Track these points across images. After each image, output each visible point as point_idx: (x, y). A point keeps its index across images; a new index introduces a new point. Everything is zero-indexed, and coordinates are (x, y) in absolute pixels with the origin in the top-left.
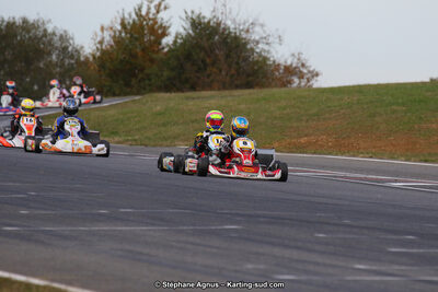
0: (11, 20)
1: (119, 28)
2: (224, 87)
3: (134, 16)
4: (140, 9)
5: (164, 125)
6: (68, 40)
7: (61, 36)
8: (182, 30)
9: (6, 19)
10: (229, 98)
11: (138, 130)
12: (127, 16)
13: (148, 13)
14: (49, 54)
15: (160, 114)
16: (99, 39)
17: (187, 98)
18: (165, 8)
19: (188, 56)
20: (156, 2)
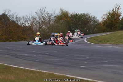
0: (81, 14)
1: (108, 14)
3: (112, 11)
4: (113, 9)
5: (121, 39)
6: (95, 18)
7: (93, 17)
9: (79, 14)
11: (114, 40)
12: (110, 11)
13: (116, 10)
14: (91, 22)
15: (120, 36)
16: (103, 18)
18: (120, 9)
20: (118, 8)
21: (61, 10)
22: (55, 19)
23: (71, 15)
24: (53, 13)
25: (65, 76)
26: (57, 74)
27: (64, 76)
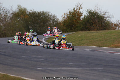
0: (40, 12)
1: (69, 14)
2: (98, 30)
3: (73, 10)
4: (74, 9)
5: (81, 40)
6: (55, 17)
7: (53, 16)
8: (86, 14)
9: (38, 12)
10: (99, 33)
11: (74, 41)
12: (71, 10)
13: (77, 10)
14: (50, 21)
15: (80, 37)
16: (63, 17)
17: (88, 33)
18: (82, 8)
19: (88, 21)
20: (79, 7)
21: (19, 6)
22: (12, 16)
23: (30, 13)
24: (10, 9)
25: (21, 78)
26: (12, 75)
27: (19, 78)
